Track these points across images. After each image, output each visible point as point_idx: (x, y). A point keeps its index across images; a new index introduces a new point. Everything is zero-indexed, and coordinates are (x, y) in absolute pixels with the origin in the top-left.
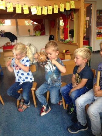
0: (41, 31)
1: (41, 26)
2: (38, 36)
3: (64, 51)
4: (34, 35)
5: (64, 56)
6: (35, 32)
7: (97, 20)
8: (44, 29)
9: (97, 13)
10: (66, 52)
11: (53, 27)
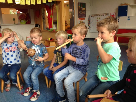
0: (26, 19)
1: (26, 15)
2: (23, 25)
3: (49, 39)
4: (20, 24)
5: (49, 43)
6: (20, 21)
7: (79, 12)
8: (30, 18)
9: (78, 6)
10: (51, 39)
11: (38, 17)
